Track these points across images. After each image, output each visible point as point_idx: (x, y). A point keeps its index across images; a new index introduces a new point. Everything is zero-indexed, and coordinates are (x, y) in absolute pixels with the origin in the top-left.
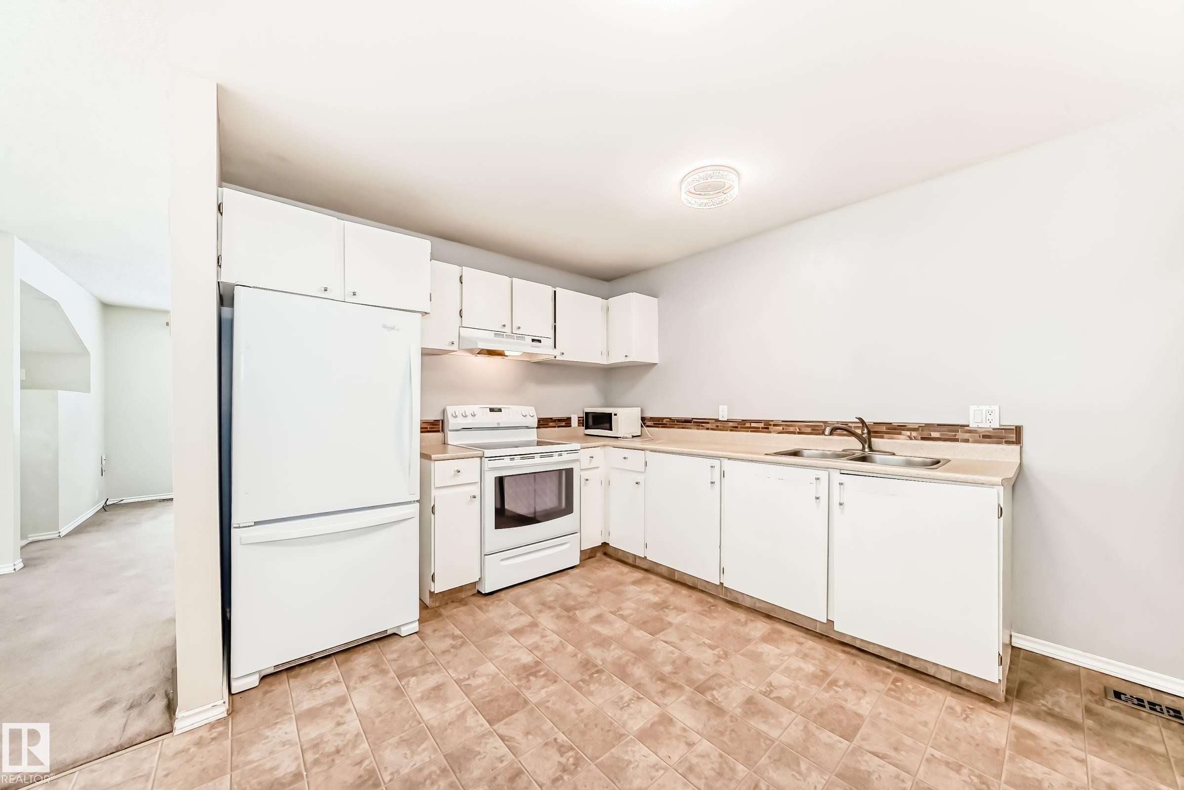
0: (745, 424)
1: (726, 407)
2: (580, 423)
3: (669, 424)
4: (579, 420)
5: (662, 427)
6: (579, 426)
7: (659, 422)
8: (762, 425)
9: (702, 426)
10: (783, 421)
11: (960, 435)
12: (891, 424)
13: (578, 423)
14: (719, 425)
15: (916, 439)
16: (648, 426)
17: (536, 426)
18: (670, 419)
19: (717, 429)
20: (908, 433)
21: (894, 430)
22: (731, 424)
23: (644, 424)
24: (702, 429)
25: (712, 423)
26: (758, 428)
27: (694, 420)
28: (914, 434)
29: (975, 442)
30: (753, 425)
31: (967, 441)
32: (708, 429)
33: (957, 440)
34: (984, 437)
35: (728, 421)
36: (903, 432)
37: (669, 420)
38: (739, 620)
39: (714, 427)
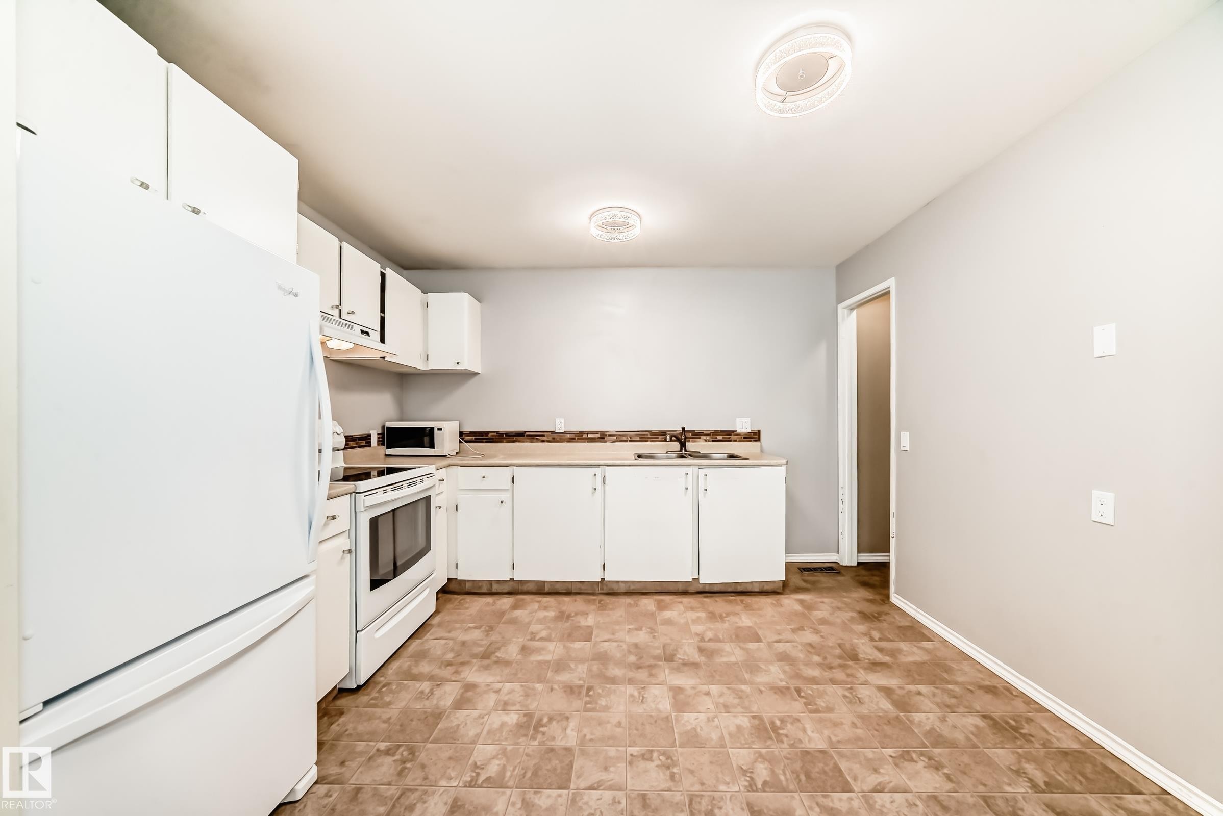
0: (582, 436)
1: (562, 420)
2: (381, 442)
3: (496, 438)
4: (378, 438)
5: (486, 442)
6: (378, 445)
7: (481, 437)
8: (599, 435)
9: (537, 439)
10: (617, 432)
11: (733, 437)
12: (694, 431)
13: (378, 441)
14: (554, 437)
15: (709, 441)
16: (466, 442)
17: (343, 447)
18: (497, 432)
19: (554, 440)
20: (704, 437)
21: (697, 435)
22: (569, 436)
23: (463, 439)
24: (537, 442)
25: (548, 435)
26: (595, 438)
27: (527, 433)
28: (708, 438)
29: (740, 441)
30: (590, 436)
31: (735, 441)
32: (543, 441)
33: (730, 441)
34: (744, 438)
35: (565, 433)
36: (701, 437)
37: (495, 434)
38: (630, 604)
39: (550, 439)
